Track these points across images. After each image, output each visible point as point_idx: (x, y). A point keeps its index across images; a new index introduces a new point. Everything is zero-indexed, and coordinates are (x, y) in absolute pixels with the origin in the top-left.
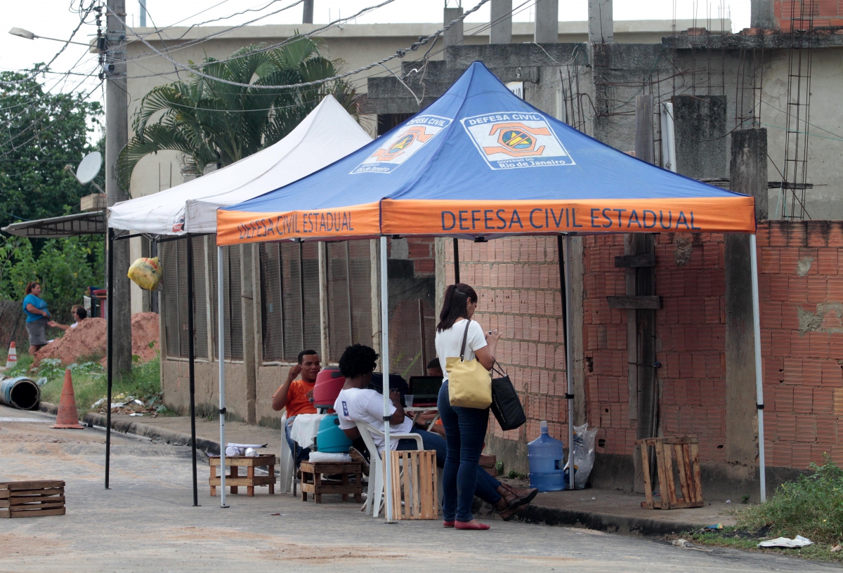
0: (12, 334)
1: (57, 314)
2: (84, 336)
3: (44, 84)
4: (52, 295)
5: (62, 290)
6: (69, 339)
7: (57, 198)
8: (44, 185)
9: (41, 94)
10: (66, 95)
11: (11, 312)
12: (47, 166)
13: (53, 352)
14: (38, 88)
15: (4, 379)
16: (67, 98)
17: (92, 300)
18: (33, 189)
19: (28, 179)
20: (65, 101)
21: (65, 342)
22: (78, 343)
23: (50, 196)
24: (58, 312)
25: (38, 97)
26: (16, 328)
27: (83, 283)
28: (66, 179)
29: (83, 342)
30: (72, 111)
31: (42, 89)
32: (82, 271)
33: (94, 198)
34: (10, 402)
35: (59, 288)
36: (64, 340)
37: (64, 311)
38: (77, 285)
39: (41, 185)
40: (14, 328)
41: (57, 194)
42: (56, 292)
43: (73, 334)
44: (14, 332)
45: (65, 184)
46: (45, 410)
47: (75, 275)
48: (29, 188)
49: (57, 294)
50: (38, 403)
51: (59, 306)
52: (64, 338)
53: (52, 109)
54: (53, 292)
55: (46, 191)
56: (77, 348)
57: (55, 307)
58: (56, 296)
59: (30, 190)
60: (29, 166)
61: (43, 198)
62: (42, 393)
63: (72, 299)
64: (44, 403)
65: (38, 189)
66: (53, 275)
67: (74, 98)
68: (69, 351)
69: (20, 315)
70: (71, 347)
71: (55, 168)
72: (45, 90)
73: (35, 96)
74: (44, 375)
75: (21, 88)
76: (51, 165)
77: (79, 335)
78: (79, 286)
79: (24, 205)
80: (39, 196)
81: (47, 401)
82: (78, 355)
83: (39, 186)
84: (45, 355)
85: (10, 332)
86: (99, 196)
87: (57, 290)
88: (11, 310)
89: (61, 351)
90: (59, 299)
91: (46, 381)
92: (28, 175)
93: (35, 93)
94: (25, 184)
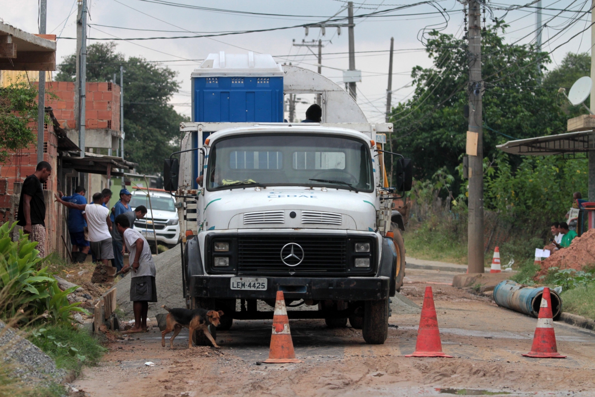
0: (490, 239)
1: (529, 223)
2: (589, 246)
3: (503, 38)
4: (524, 206)
5: (533, 203)
6: (575, 248)
7: (514, 128)
8: (504, 118)
9: (501, 46)
10: (520, 47)
11: (489, 221)
12: (506, 103)
13: (559, 261)
14: (498, 41)
15: (521, 288)
16: (521, 49)
17: (580, 211)
18: (495, 121)
19: (491, 113)
20: (520, 51)
21: (572, 251)
22: (584, 252)
23: (508, 127)
24: (530, 221)
25: (499, 48)
26: (493, 234)
27: (552, 196)
28: (521, 114)
29: (588, 251)
30: (524, 60)
31: (502, 41)
32: (552, 187)
33: (584, 119)
34: (532, 312)
35: (531, 201)
36: (570, 249)
37: (535, 220)
38: (545, 198)
39: (501, 118)
40: (492, 234)
41: (514, 126)
42: (528, 204)
43: (579, 244)
44: (492, 237)
45: (521, 117)
46: (570, 321)
47: (545, 190)
48: (491, 120)
49: (528, 206)
50: (559, 314)
51: (530, 216)
52: (570, 248)
53: (509, 58)
54: (525, 204)
55: (505, 123)
56: (583, 257)
57: (528, 217)
58: (528, 207)
59: (492, 122)
60: (490, 102)
61: (502, 128)
62: (563, 303)
63: (541, 210)
64: (567, 314)
65: (499, 122)
66: (526, 191)
67: (527, 49)
68: (575, 260)
69: (497, 223)
70: (577, 256)
71: (512, 104)
72: (504, 43)
73: (496, 47)
74: (558, 283)
75: (484, 41)
76: (509, 102)
77: (584, 244)
78: (547, 199)
79: (487, 134)
80: (499, 127)
81: (569, 311)
82: (584, 264)
83: (499, 119)
84: (552, 263)
85: (489, 238)
86: (589, 117)
87: (530, 203)
88: (490, 219)
89: (568, 260)
90: (530, 210)
91: (561, 290)
92: (491, 110)
93: (496, 45)
94: (489, 117)
